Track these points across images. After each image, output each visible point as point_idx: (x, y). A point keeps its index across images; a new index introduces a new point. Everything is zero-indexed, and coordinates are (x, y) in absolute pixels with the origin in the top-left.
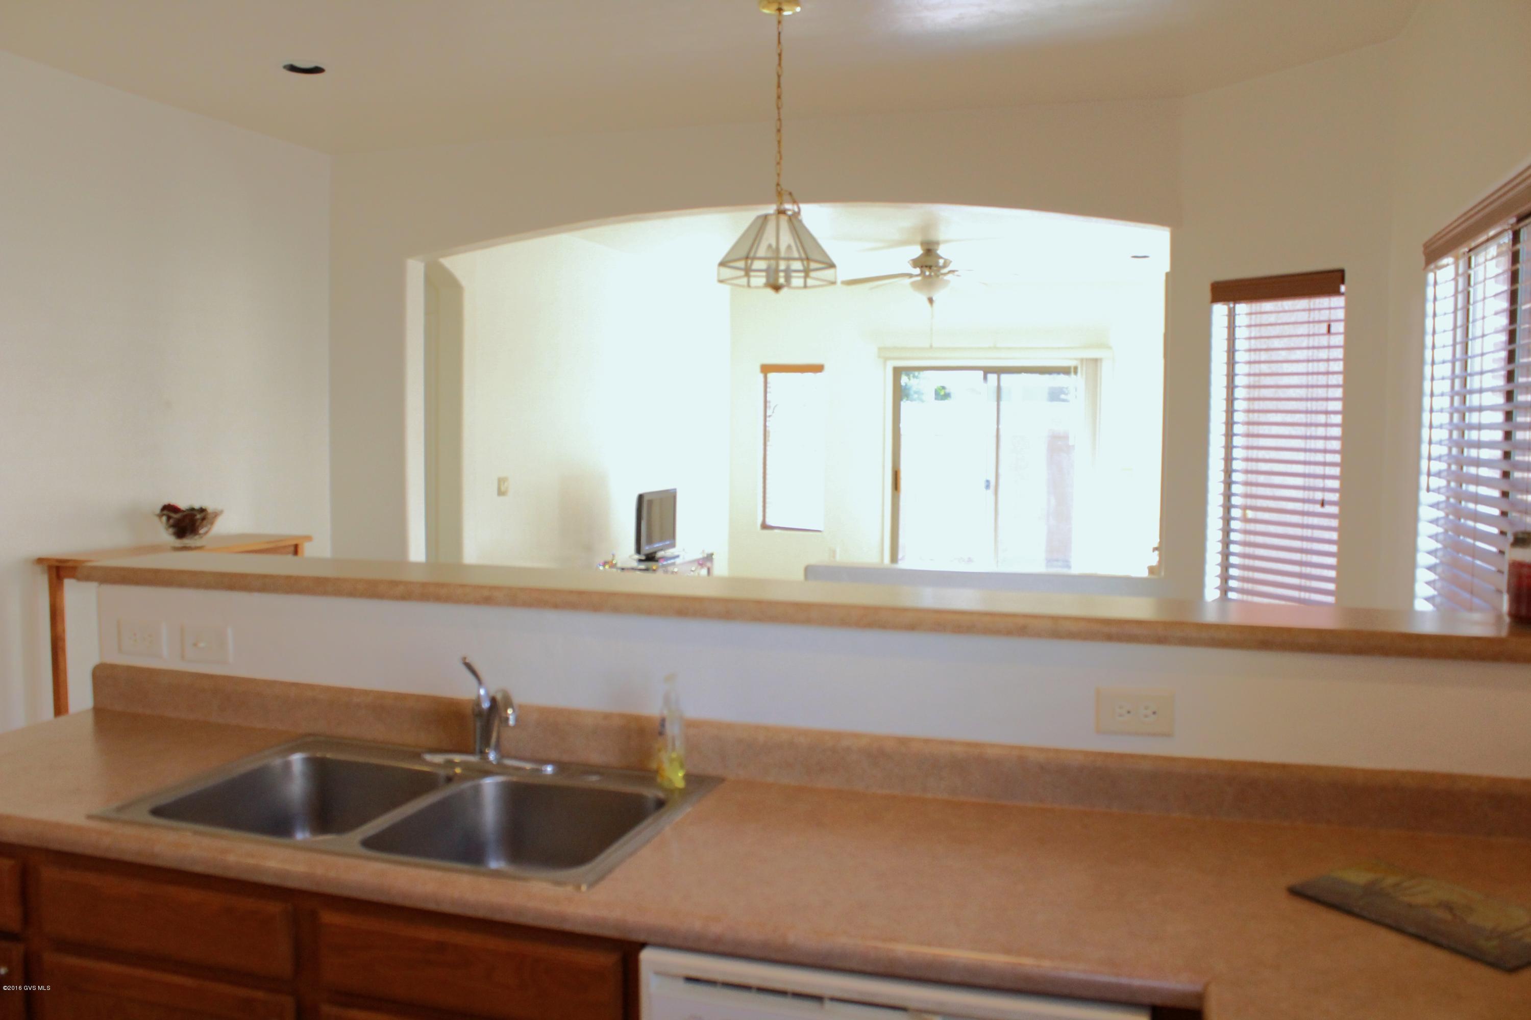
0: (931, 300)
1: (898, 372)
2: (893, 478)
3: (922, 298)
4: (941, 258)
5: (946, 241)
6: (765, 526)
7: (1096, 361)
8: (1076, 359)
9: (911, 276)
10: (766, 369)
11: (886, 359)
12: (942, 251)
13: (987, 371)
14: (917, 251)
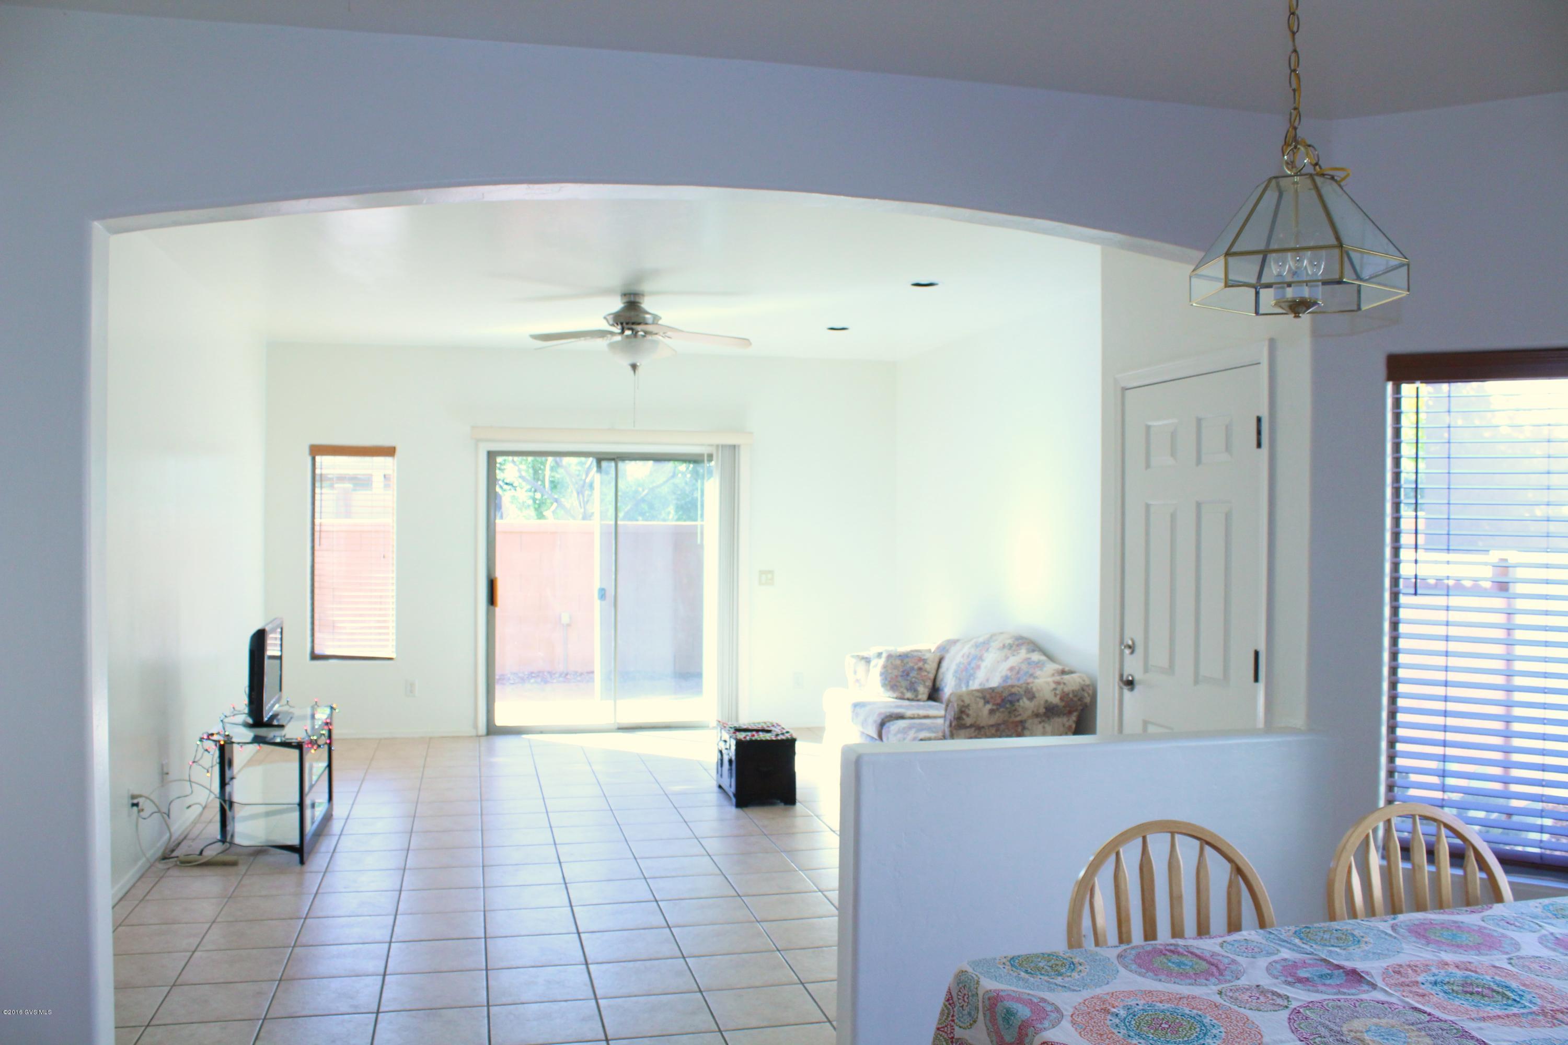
0: (634, 367)
1: (492, 456)
2: (488, 593)
3: (624, 362)
4: (648, 313)
5: (653, 293)
6: (315, 657)
7: (734, 448)
8: (711, 445)
9: (612, 333)
10: (316, 451)
11: (478, 441)
12: (647, 304)
13: (601, 458)
14: (617, 304)
